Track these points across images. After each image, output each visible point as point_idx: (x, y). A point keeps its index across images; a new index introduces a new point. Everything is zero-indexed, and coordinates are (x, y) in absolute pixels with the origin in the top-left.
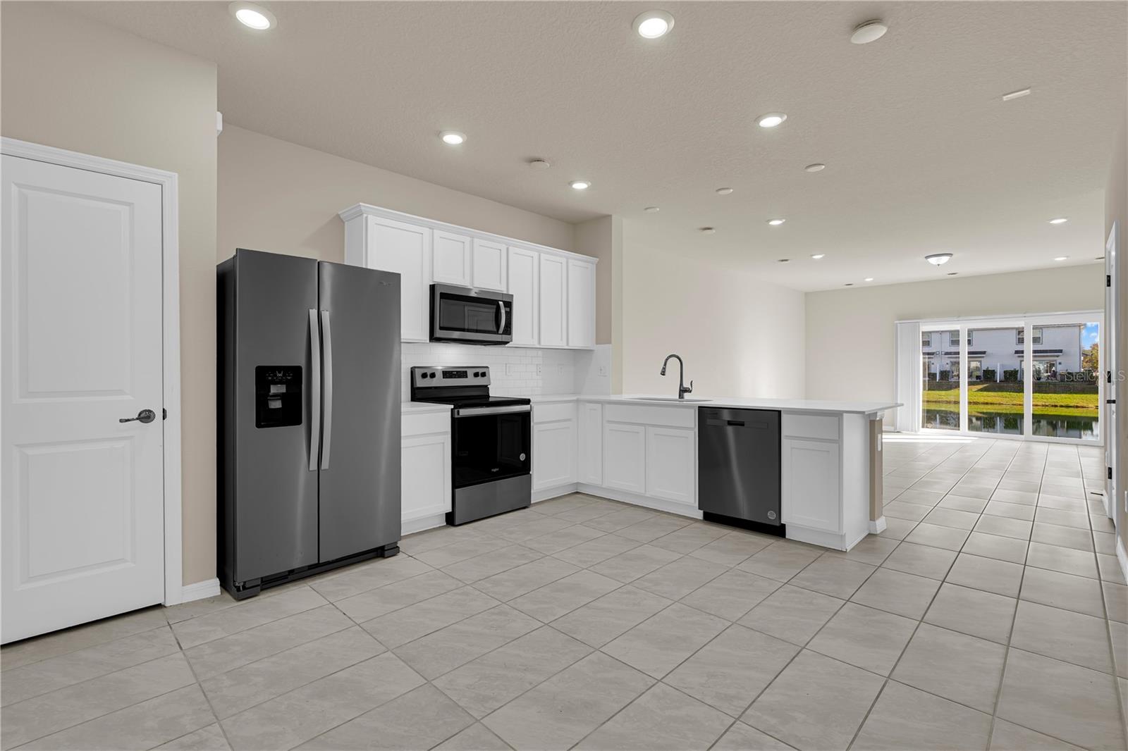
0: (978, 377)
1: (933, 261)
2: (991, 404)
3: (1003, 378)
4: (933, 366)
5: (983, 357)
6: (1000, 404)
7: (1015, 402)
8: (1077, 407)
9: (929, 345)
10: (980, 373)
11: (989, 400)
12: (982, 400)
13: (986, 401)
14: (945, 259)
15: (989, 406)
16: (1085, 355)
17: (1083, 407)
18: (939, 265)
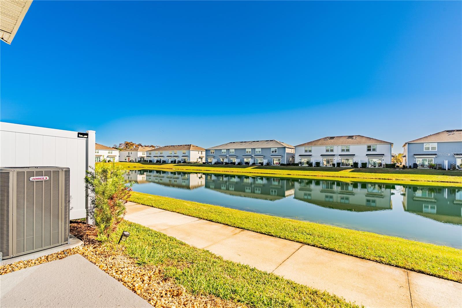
4: (334, 160)
5: (354, 157)
8: (389, 179)
9: (333, 151)
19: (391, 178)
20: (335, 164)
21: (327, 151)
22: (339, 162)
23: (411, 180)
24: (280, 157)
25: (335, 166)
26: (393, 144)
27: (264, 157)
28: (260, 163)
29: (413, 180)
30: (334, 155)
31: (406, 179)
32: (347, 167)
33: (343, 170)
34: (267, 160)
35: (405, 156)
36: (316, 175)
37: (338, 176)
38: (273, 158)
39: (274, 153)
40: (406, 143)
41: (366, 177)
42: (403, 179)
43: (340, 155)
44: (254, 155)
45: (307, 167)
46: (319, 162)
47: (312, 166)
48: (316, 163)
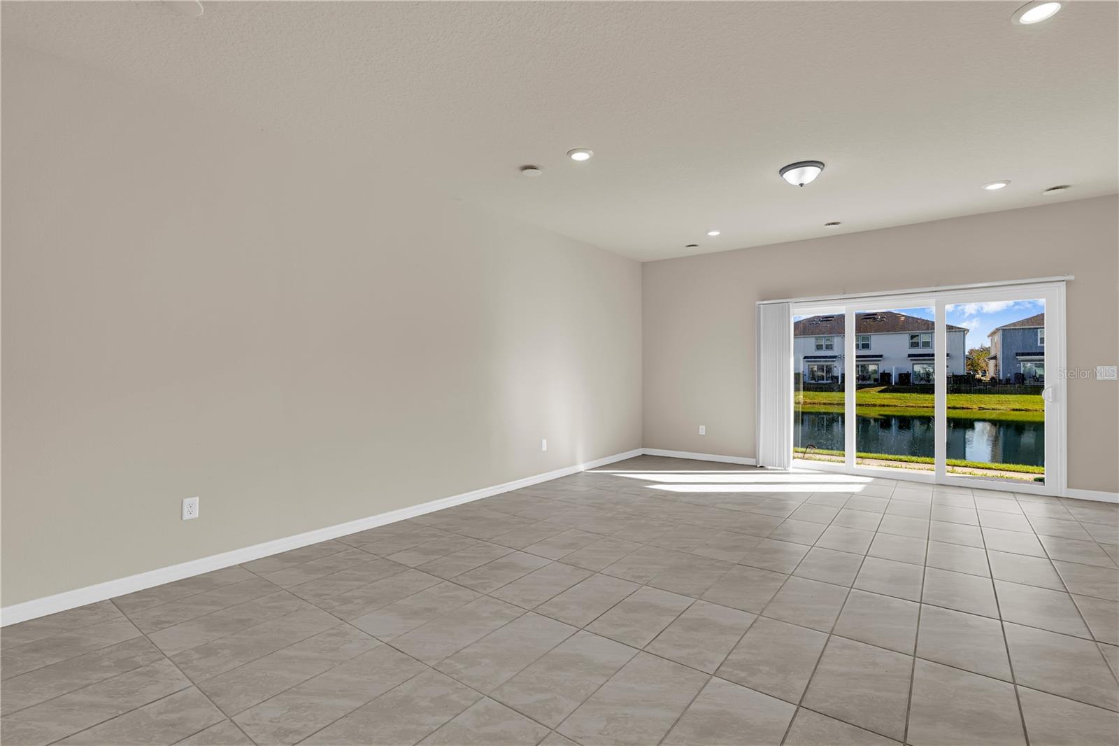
0: (876, 380)
1: (792, 177)
2: (887, 406)
3: (897, 381)
4: (835, 369)
5: (880, 360)
6: (895, 406)
7: (909, 404)
8: (963, 408)
9: (832, 348)
10: (877, 376)
11: (886, 402)
12: (878, 402)
13: (882, 403)
14: (811, 173)
15: (886, 408)
16: (968, 358)
17: (968, 408)
18: (801, 185)
19: (969, 406)
21: (819, 347)
23: (1014, 410)
26: (968, 330)
29: (1017, 410)
31: (1002, 407)
35: (995, 358)
40: (997, 329)
41: (912, 405)
42: (994, 407)
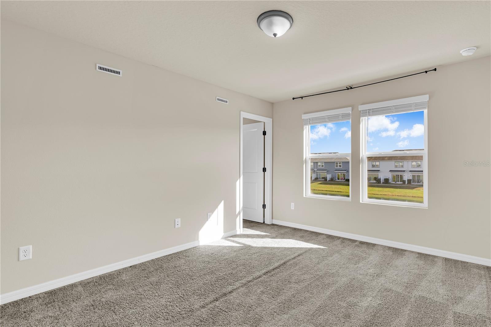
20: (405, 181)
22: (409, 179)
24: (345, 172)
25: (405, 183)
27: (328, 172)
28: (323, 178)
30: (404, 171)
32: (418, 184)
33: (415, 189)
34: (331, 175)
36: (386, 194)
37: (409, 195)
38: (337, 172)
39: (338, 167)
43: (410, 171)
44: (316, 170)
45: (374, 183)
46: (388, 178)
47: (380, 182)
48: (385, 179)
